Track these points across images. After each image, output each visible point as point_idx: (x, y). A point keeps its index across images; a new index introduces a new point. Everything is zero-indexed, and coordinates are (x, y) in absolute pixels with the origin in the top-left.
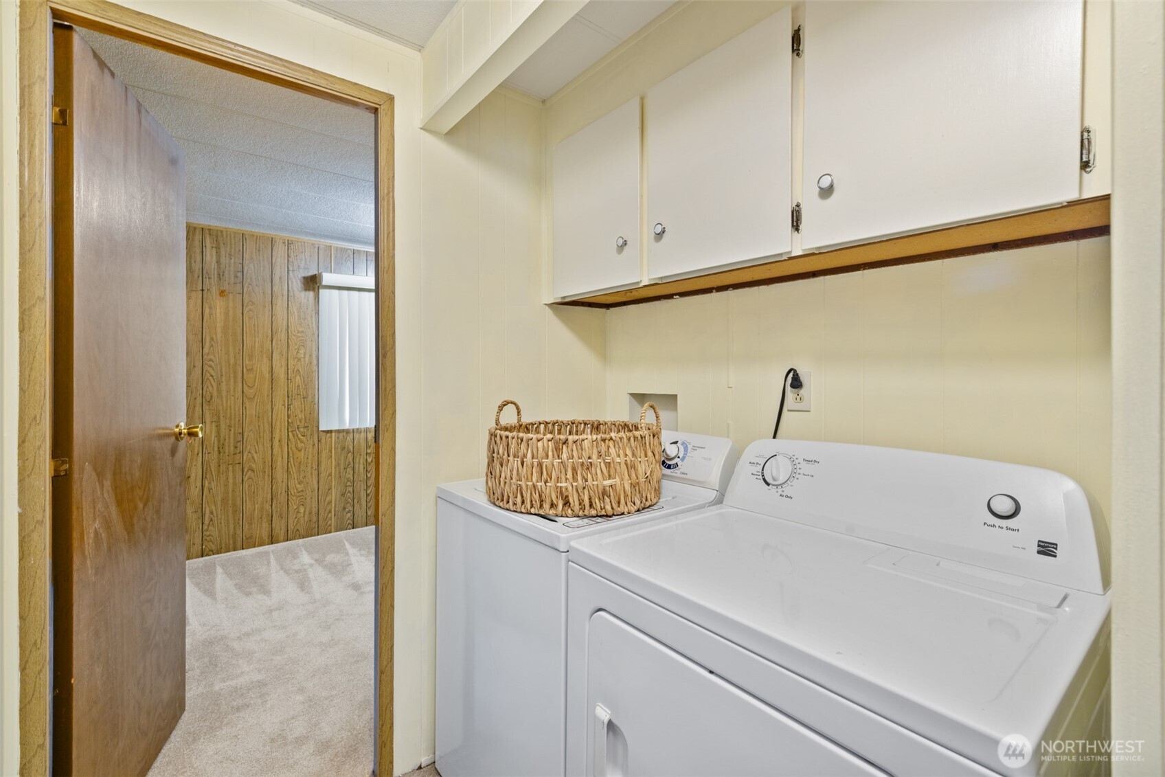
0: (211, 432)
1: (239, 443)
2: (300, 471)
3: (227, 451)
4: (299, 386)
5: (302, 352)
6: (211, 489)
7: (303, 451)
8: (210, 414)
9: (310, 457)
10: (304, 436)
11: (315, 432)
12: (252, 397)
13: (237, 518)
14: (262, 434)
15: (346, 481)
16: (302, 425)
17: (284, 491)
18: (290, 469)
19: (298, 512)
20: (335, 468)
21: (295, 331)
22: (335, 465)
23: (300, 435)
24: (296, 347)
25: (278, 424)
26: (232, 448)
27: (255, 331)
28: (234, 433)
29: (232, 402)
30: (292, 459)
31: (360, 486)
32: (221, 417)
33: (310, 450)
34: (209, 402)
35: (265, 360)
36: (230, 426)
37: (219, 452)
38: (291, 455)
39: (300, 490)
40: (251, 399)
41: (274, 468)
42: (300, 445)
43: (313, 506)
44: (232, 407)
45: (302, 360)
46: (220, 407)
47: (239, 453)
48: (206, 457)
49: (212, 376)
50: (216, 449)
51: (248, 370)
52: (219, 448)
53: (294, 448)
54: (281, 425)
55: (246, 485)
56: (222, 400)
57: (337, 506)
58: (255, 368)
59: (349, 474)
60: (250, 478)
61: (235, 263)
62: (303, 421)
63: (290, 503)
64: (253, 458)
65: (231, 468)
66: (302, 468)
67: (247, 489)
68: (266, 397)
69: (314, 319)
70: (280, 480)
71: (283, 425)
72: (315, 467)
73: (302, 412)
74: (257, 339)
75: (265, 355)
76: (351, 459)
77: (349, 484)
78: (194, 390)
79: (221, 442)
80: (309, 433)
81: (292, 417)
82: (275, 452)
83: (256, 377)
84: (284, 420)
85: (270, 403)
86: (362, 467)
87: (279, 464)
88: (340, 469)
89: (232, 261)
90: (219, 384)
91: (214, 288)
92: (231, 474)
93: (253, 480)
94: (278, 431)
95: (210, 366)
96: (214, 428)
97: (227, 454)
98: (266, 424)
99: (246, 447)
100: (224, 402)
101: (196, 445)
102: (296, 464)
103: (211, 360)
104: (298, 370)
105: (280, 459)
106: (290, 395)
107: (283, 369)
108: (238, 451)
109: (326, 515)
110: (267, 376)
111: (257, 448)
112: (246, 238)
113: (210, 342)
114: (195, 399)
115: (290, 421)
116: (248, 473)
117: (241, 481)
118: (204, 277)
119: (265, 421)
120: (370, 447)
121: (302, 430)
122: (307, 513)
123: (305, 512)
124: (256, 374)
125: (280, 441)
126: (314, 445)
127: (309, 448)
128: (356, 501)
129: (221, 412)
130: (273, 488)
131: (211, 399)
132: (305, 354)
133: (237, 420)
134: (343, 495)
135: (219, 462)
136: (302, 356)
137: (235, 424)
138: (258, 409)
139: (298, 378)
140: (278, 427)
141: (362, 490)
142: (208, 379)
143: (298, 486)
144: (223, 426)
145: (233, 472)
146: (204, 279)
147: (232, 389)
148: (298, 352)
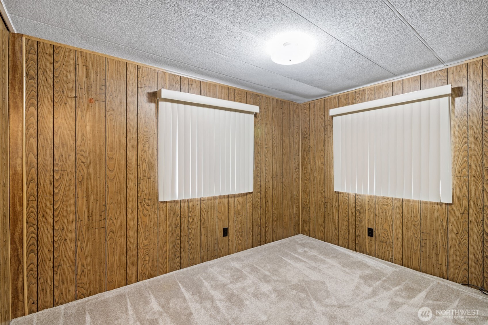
0: (82, 204)
1: (103, 213)
2: (145, 231)
3: (94, 219)
4: (145, 170)
5: (147, 146)
6: (83, 248)
7: (148, 216)
8: (81, 191)
9: (152, 221)
10: (148, 206)
11: (156, 203)
12: (113, 178)
13: (102, 269)
14: (119, 205)
15: (176, 236)
16: (147, 198)
17: (135, 246)
18: (139, 230)
19: (145, 260)
20: (169, 227)
21: (142, 131)
22: (169, 225)
23: (145, 205)
24: (143, 143)
25: (131, 197)
26: (98, 216)
27: (114, 129)
28: (100, 205)
29: (98, 182)
30: (140, 222)
31: (185, 239)
32: (90, 193)
33: (153, 215)
34: (81, 182)
35: (122, 151)
36: (96, 200)
37: (89, 220)
38: (140, 219)
39: (146, 244)
40: (112, 180)
41: (128, 229)
42: (146, 212)
43: (155, 255)
44: (98, 185)
45: (147, 151)
46: (89, 186)
47: (104, 220)
48: (79, 224)
49: (83, 162)
50: (86, 217)
51: (109, 158)
52: (88, 217)
53: (142, 215)
54: (133, 199)
55: (108, 243)
56: (91, 181)
57: (170, 254)
58: (114, 157)
59: (178, 231)
60: (111, 238)
61: (100, 78)
62: (148, 195)
63: (139, 254)
64: (113, 223)
65: (97, 231)
66: (147, 228)
67: (109, 246)
68: (122, 178)
69: (155, 122)
70: (132, 238)
71: (134, 198)
72: (156, 227)
73: (147, 188)
74: (116, 136)
75: (122, 148)
76: (179, 221)
77: (178, 238)
78: (70, 173)
79: (90, 212)
80: (152, 204)
81: (140, 192)
82: (129, 218)
83: (115, 163)
84: (135, 195)
85: (125, 183)
86: (186, 225)
87: (132, 226)
88: (172, 228)
89: (98, 77)
90: (88, 169)
91: (85, 96)
92: (97, 235)
93: (113, 239)
94: (131, 203)
95: (82, 155)
96: (85, 201)
97: (94, 221)
98: (122, 198)
99: (108, 215)
100: (92, 182)
101: (71, 215)
102: (143, 226)
103: (82, 150)
104: (144, 159)
105: (132, 223)
106: (139, 177)
107: (134, 158)
108: (102, 219)
109: (163, 261)
110: (123, 163)
111: (116, 215)
112: (108, 61)
113: (82, 137)
114: (71, 180)
115: (139, 195)
116: (110, 234)
117: (104, 240)
118: (77, 87)
119: (122, 195)
120: (191, 212)
121: (147, 201)
122: (151, 261)
123: (149, 259)
124: (115, 162)
125: (132, 210)
126: (155, 212)
127: (152, 214)
128: (182, 250)
129: (90, 189)
130: (128, 244)
131: (82, 180)
132: (149, 147)
133: (102, 196)
134: (174, 246)
135: (88, 227)
136: (147, 149)
137: (100, 198)
138: (116, 187)
139: (144, 164)
140: (131, 200)
141: (186, 241)
142: (80, 165)
143: (144, 241)
144: (91, 200)
145: (99, 234)
146: (77, 89)
147: (98, 172)
148: (144, 146)
